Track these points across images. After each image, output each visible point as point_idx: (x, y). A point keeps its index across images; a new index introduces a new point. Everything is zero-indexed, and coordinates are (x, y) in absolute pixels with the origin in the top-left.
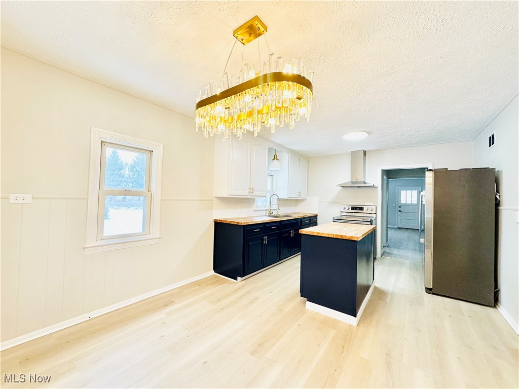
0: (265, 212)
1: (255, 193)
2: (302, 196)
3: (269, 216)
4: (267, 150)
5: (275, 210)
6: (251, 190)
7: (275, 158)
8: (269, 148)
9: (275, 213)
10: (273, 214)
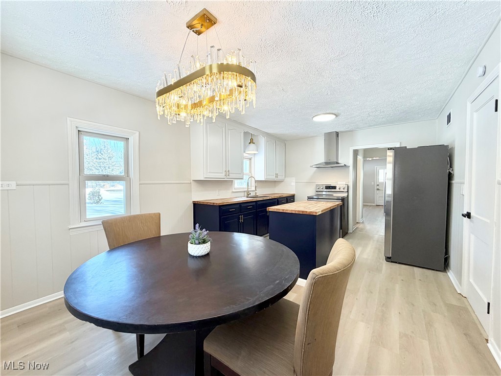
0: (243, 193)
1: (231, 176)
2: (280, 178)
3: (247, 197)
4: (242, 134)
5: (253, 191)
6: (228, 173)
7: (252, 142)
8: (245, 133)
9: (253, 194)
10: (251, 195)
